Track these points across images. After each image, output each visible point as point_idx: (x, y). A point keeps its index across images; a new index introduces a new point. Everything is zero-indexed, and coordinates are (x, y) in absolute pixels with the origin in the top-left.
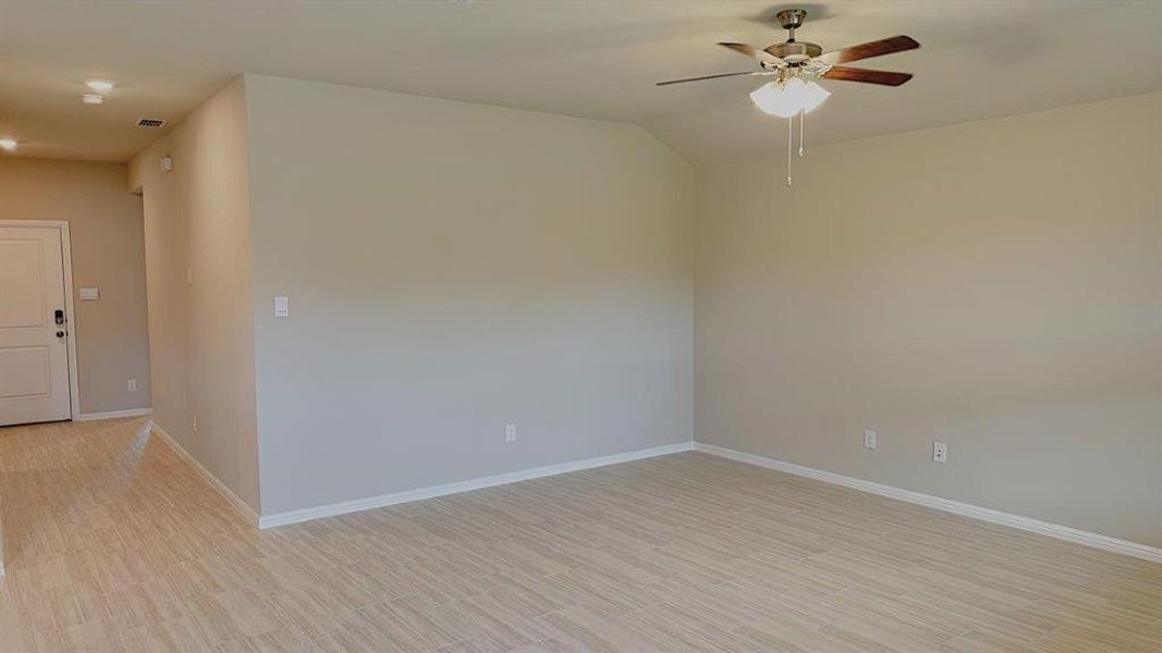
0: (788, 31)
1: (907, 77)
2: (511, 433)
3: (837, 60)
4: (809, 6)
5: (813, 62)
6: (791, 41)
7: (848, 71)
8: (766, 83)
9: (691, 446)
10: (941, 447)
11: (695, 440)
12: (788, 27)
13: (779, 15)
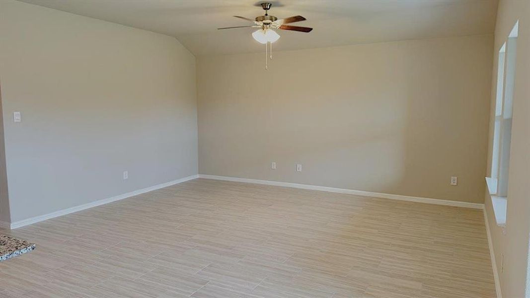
0: (265, 11)
1: (311, 29)
2: (126, 176)
3: (283, 22)
4: (273, 2)
5: (274, 23)
6: (266, 15)
7: (288, 26)
8: (257, 30)
9: (198, 176)
10: (300, 166)
11: (199, 173)
12: (265, 9)
13: (262, 4)
